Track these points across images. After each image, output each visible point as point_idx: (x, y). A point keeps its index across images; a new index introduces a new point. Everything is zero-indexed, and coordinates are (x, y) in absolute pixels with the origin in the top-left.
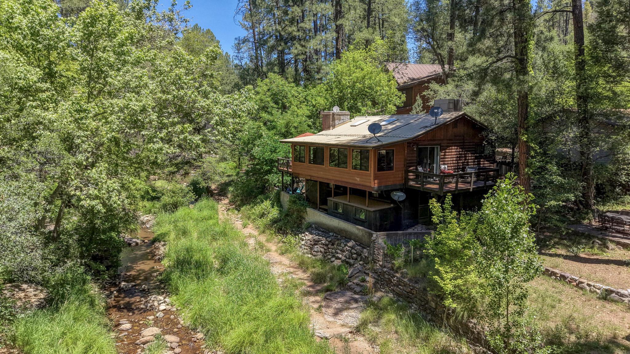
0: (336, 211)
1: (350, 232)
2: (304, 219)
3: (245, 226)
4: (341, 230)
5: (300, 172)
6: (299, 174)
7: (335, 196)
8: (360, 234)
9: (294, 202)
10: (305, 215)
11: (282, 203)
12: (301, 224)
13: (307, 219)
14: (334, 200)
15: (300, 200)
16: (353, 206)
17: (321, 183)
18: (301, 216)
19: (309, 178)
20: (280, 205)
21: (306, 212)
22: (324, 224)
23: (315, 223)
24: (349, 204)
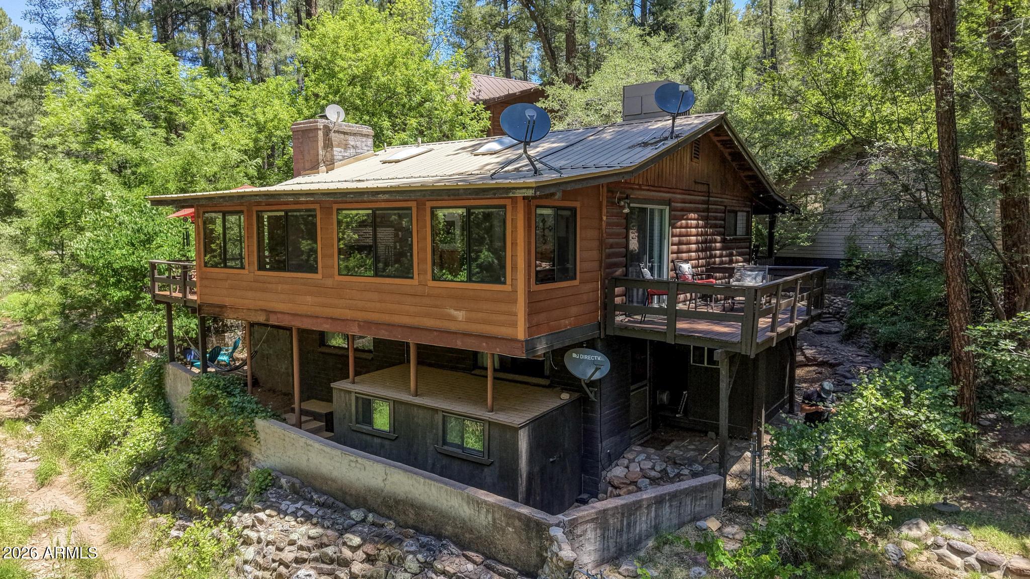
0: (366, 428)
1: (434, 510)
2: (248, 454)
3: (44, 480)
4: (397, 502)
5: (227, 301)
6: (222, 307)
7: (357, 373)
8: (483, 519)
9: (210, 401)
10: (249, 444)
11: (172, 400)
12: (238, 471)
13: (256, 454)
14: (358, 388)
15: (230, 394)
16: (435, 410)
17: (302, 332)
18: (235, 449)
19: (261, 319)
20: (165, 408)
21: (255, 433)
22: (325, 479)
23: (290, 473)
24: (418, 400)
